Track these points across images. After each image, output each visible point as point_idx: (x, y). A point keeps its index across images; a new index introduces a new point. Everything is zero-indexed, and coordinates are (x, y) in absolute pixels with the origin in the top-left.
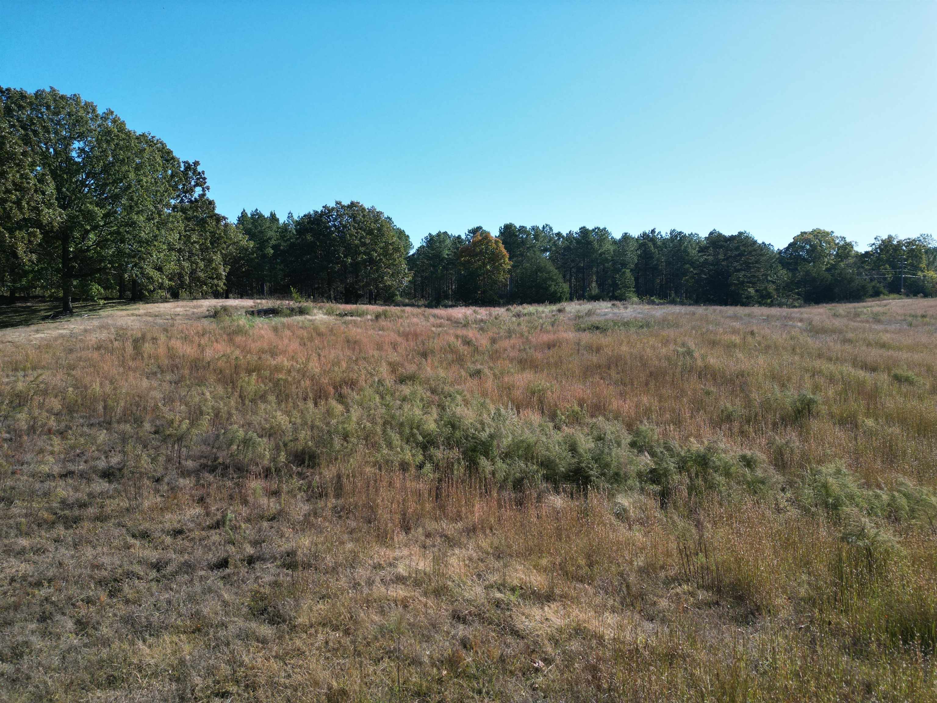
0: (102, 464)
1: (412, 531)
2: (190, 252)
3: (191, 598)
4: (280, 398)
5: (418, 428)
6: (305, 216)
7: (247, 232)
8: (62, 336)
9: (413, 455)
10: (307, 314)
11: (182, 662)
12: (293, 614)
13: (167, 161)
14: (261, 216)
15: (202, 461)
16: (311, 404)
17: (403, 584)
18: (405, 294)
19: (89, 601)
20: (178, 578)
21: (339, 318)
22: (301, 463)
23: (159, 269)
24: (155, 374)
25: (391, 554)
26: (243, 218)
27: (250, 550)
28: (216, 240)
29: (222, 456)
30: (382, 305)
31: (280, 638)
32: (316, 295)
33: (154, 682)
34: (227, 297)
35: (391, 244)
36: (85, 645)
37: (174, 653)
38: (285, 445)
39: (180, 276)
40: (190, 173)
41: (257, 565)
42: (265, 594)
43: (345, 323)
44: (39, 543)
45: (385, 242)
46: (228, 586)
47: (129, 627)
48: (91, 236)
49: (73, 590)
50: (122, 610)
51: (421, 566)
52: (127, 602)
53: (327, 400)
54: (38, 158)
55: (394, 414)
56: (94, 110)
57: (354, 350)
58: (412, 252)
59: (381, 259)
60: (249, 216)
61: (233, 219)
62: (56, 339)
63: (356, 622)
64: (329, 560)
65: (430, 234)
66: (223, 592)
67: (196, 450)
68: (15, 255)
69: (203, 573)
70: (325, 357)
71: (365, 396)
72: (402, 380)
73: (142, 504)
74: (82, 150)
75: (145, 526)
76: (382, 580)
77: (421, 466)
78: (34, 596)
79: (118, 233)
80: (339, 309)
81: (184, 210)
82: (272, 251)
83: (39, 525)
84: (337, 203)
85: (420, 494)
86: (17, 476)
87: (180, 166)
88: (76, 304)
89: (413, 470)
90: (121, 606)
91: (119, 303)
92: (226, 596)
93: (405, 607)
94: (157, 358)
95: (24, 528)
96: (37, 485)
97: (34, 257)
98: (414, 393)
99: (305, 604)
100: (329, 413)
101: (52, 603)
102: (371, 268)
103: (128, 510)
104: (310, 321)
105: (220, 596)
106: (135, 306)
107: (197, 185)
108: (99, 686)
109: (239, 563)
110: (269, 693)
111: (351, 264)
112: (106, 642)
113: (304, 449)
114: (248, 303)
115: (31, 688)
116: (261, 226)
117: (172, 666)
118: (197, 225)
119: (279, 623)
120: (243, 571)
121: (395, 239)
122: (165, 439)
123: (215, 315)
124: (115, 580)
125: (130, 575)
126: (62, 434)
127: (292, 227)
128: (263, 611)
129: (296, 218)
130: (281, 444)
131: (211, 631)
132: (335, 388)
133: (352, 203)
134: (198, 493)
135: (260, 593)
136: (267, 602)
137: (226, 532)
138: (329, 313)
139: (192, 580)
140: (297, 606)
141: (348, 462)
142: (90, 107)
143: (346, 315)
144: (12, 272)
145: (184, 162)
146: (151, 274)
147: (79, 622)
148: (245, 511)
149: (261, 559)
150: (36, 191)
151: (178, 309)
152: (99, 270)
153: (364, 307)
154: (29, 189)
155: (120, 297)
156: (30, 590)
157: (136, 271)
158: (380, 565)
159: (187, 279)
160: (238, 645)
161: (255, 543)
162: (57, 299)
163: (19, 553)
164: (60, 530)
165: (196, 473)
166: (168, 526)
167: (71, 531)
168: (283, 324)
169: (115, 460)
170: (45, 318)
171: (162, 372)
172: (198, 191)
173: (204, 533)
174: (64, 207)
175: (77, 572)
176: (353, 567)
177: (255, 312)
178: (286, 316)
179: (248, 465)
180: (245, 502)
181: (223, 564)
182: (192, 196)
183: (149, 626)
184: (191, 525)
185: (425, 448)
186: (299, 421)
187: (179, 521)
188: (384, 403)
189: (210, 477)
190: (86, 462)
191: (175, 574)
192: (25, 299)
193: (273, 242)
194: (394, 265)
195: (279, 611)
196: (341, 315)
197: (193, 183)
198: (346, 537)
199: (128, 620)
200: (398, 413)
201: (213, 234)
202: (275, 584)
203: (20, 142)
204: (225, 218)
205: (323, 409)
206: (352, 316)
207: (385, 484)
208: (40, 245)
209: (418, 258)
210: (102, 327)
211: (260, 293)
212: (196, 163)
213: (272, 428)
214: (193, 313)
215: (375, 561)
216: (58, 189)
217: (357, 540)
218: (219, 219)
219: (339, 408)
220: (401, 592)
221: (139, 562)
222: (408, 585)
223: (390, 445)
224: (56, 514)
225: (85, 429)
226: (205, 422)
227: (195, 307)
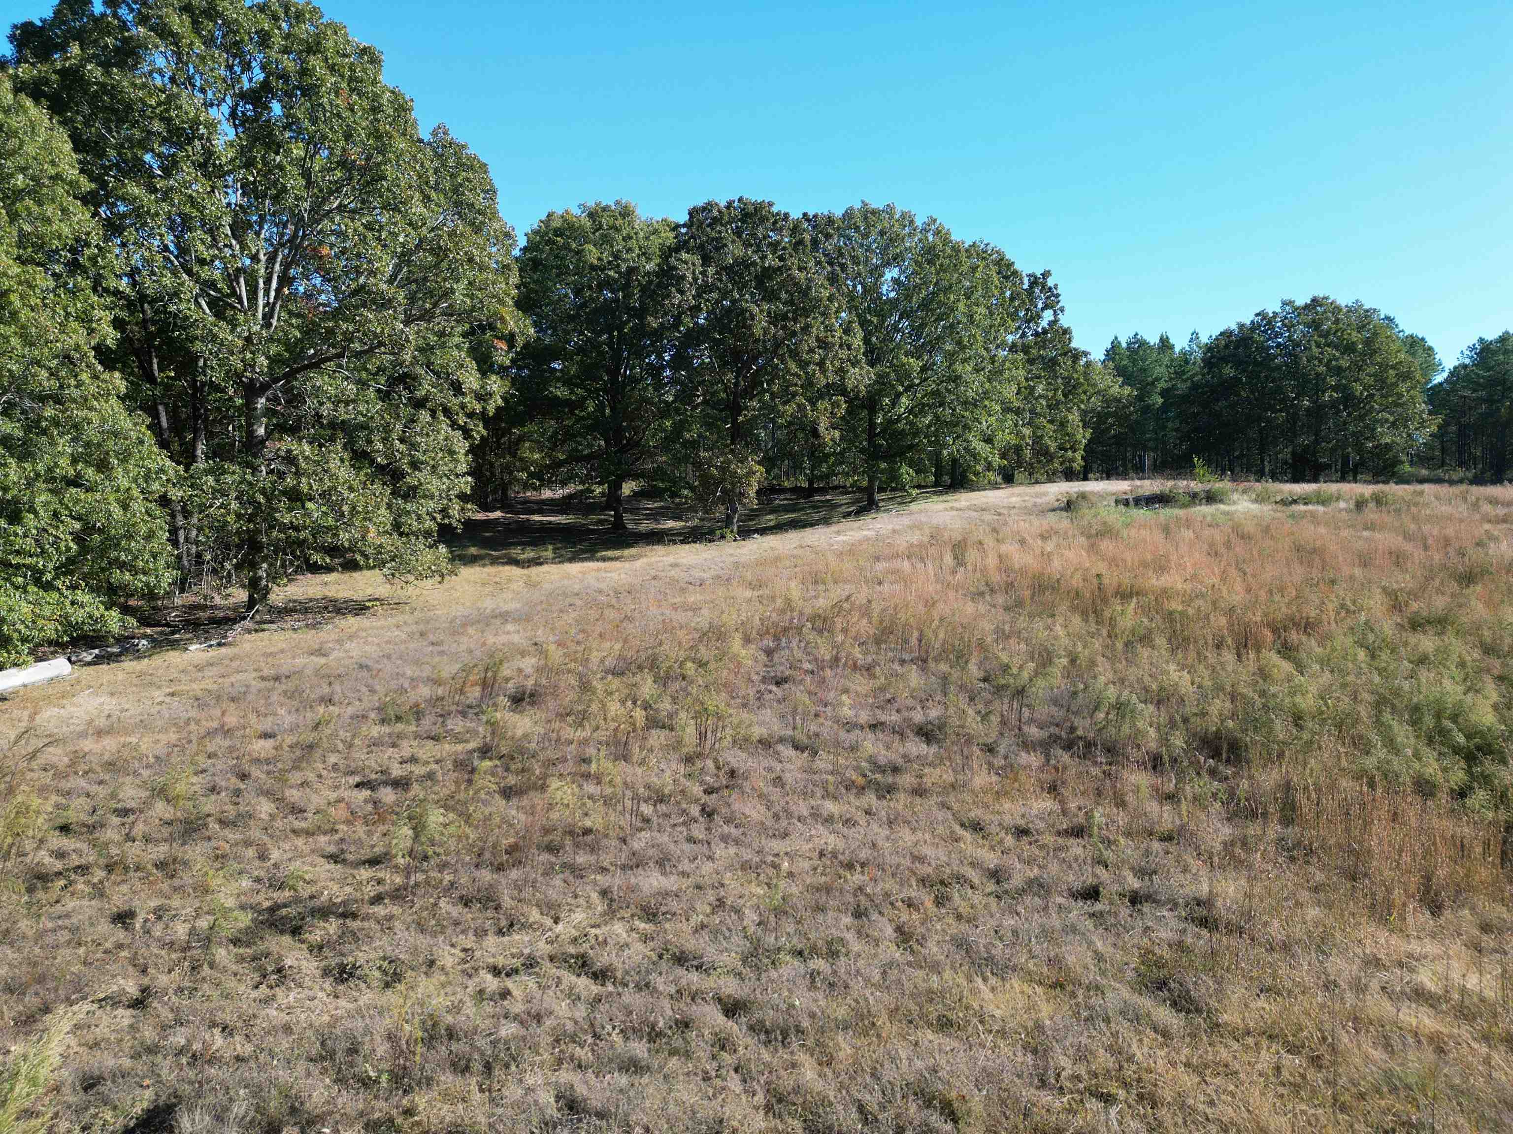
0: (918, 717)
1: (1447, 913)
2: (1032, 411)
3: (1046, 934)
4: (1175, 643)
5: (1454, 718)
6: (1221, 334)
7: (1121, 371)
8: (868, 539)
9: (1445, 770)
10: (1221, 501)
11: (1039, 1027)
12: (1213, 1003)
13: (1006, 278)
14: (1143, 344)
15: (1051, 729)
16: (1229, 657)
17: (1431, 1006)
18: (1420, 459)
19: (910, 904)
20: (1028, 899)
21: (1279, 507)
22: (1216, 754)
23: (988, 440)
24: (982, 594)
25: (1398, 945)
26: (1113, 352)
27: (1133, 883)
28: (1071, 388)
29: (1083, 727)
30: (1369, 482)
31: (1193, 1035)
32: (1237, 470)
33: (1001, 1043)
34: (1085, 479)
35: (1393, 367)
36: (909, 964)
37: (1028, 1010)
38: (1185, 720)
39: (1018, 449)
40: (1037, 291)
41: (1146, 908)
42: (1162, 957)
43: (1292, 516)
44: (848, 811)
45: (1381, 365)
46: (1101, 930)
47: (963, 953)
48: (904, 399)
49: (890, 884)
50: (955, 928)
51: (1472, 982)
52: (959, 917)
53: (1258, 651)
54: (844, 300)
55: (1400, 688)
56: (912, 222)
57: (1310, 565)
58: (1439, 379)
59: (1371, 396)
60: (1124, 345)
61: (1097, 354)
62: (861, 542)
63: (1333, 1049)
64: (1276, 930)
65: (1481, 340)
66: (1095, 938)
67: (1044, 711)
68: (815, 433)
69: (1060, 900)
70: (1254, 576)
71: (1334, 650)
72: (1416, 625)
73: (971, 780)
74: (896, 281)
75: (976, 813)
76: (1383, 988)
77: (1462, 794)
78: (846, 881)
79: (936, 393)
80: (1281, 492)
81: (1026, 349)
82: (1160, 401)
83: (847, 788)
84: (1285, 303)
85: (1462, 846)
86: (821, 720)
87: (1022, 283)
88: (882, 496)
89: (1444, 798)
90: (950, 920)
91: (934, 493)
92: (1099, 944)
93: (1441, 1050)
94: (984, 570)
95: (831, 788)
96: (843, 735)
97: (837, 434)
98: (1444, 652)
99: (1237, 992)
100: (1263, 674)
101: (867, 895)
102: (1349, 415)
103: (953, 786)
104: (1227, 513)
105: (1090, 943)
106: (957, 496)
107: (1046, 307)
108: (930, 1025)
109: (1116, 897)
110: (1180, 1121)
111: (1308, 410)
112: (935, 967)
113: (1218, 730)
114: (1120, 486)
115: (849, 1000)
116: (1144, 360)
117: (1026, 1028)
118: (1044, 369)
119: (1188, 1012)
120: (1124, 912)
121: (1402, 356)
122: (999, 690)
123: (1069, 506)
124: (942, 882)
125: (961, 879)
126: (869, 669)
127: (1199, 355)
128: (1162, 985)
129: (1204, 339)
130: (1178, 718)
131: (1080, 992)
132: (1275, 631)
133: (1315, 300)
134: (1047, 777)
135: (1154, 954)
136: (1165, 971)
137: (1094, 845)
138: (1259, 500)
139: (1047, 907)
140: (1220, 992)
141: (1305, 764)
142: (907, 219)
143: (1295, 502)
144: (812, 455)
145: (1029, 276)
146: (979, 448)
147: (899, 929)
148: (1122, 818)
149: (1150, 898)
150: (841, 346)
151: (1014, 499)
152: (911, 447)
153: (1333, 488)
154: (834, 345)
155: (936, 484)
156: (841, 871)
157: (960, 445)
158: (1378, 960)
159: (1028, 453)
160: (1124, 1028)
161: (1141, 873)
162: (860, 489)
163: (826, 820)
164: (870, 799)
165: (1045, 746)
166: (1007, 819)
167: (885, 803)
168: (1178, 519)
169: (934, 713)
170: (847, 515)
171: (992, 591)
172: (1048, 315)
173: (1060, 840)
174: (872, 364)
175: (895, 860)
176: (1323, 952)
177: (1131, 502)
178: (1184, 506)
179: (1125, 746)
180: (1121, 803)
181: (1092, 894)
182: (1037, 324)
183: (990, 959)
184: (1042, 825)
185: (1470, 758)
186: (1207, 683)
187: (1023, 816)
188: (1376, 664)
189: (1066, 757)
190: (898, 711)
191: (1022, 892)
192: (823, 491)
193: (1162, 385)
194: (1397, 405)
195: (1188, 991)
196: (1284, 502)
197: (1040, 306)
198: (1304, 895)
199: (961, 944)
200: (1406, 686)
201: (1067, 380)
202: (1180, 946)
203: (826, 283)
204: (1085, 354)
205: (1252, 666)
206: (1306, 504)
207: (1383, 814)
208: (843, 418)
209: (1453, 390)
210: (912, 527)
211: (1138, 470)
212: (1046, 274)
213: (1161, 689)
214: (1035, 505)
215: (1368, 951)
216: (866, 341)
217: (1329, 906)
218: (1076, 356)
219: (1283, 667)
220: (1427, 1021)
221: (972, 864)
222: (1442, 1012)
223: (1390, 743)
224: (865, 776)
225: (896, 666)
226: (1056, 670)
227: (1037, 495)
